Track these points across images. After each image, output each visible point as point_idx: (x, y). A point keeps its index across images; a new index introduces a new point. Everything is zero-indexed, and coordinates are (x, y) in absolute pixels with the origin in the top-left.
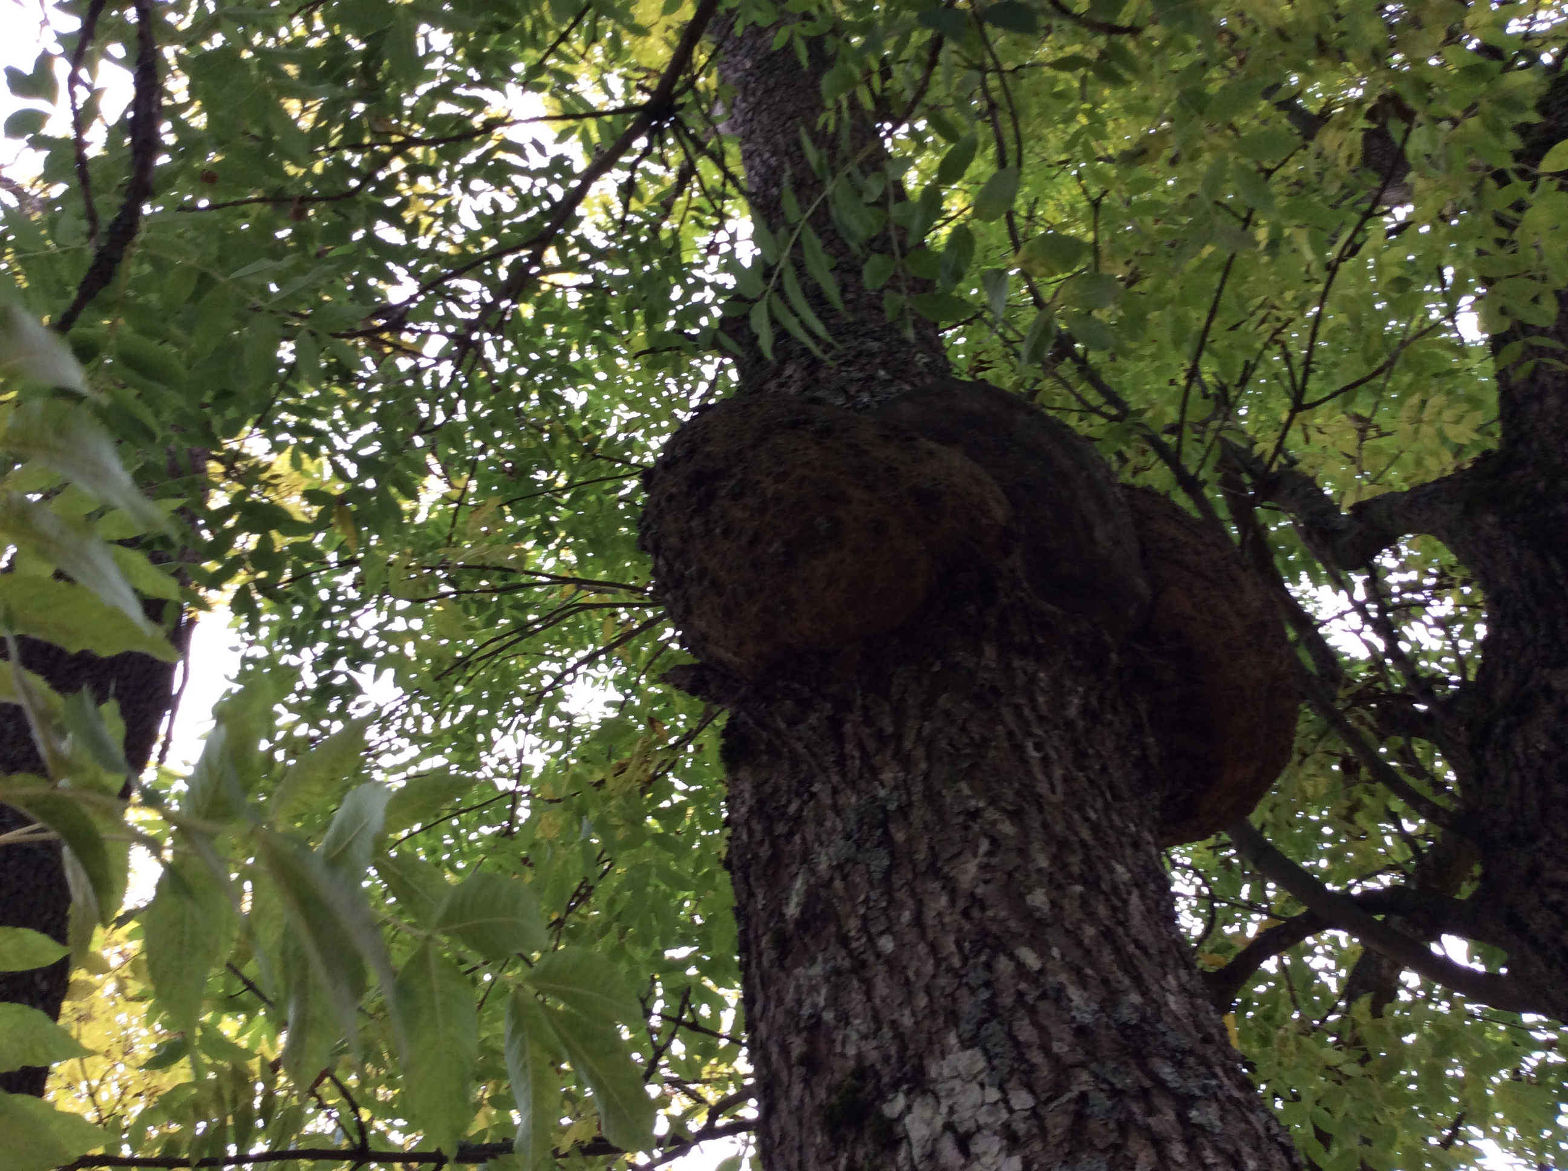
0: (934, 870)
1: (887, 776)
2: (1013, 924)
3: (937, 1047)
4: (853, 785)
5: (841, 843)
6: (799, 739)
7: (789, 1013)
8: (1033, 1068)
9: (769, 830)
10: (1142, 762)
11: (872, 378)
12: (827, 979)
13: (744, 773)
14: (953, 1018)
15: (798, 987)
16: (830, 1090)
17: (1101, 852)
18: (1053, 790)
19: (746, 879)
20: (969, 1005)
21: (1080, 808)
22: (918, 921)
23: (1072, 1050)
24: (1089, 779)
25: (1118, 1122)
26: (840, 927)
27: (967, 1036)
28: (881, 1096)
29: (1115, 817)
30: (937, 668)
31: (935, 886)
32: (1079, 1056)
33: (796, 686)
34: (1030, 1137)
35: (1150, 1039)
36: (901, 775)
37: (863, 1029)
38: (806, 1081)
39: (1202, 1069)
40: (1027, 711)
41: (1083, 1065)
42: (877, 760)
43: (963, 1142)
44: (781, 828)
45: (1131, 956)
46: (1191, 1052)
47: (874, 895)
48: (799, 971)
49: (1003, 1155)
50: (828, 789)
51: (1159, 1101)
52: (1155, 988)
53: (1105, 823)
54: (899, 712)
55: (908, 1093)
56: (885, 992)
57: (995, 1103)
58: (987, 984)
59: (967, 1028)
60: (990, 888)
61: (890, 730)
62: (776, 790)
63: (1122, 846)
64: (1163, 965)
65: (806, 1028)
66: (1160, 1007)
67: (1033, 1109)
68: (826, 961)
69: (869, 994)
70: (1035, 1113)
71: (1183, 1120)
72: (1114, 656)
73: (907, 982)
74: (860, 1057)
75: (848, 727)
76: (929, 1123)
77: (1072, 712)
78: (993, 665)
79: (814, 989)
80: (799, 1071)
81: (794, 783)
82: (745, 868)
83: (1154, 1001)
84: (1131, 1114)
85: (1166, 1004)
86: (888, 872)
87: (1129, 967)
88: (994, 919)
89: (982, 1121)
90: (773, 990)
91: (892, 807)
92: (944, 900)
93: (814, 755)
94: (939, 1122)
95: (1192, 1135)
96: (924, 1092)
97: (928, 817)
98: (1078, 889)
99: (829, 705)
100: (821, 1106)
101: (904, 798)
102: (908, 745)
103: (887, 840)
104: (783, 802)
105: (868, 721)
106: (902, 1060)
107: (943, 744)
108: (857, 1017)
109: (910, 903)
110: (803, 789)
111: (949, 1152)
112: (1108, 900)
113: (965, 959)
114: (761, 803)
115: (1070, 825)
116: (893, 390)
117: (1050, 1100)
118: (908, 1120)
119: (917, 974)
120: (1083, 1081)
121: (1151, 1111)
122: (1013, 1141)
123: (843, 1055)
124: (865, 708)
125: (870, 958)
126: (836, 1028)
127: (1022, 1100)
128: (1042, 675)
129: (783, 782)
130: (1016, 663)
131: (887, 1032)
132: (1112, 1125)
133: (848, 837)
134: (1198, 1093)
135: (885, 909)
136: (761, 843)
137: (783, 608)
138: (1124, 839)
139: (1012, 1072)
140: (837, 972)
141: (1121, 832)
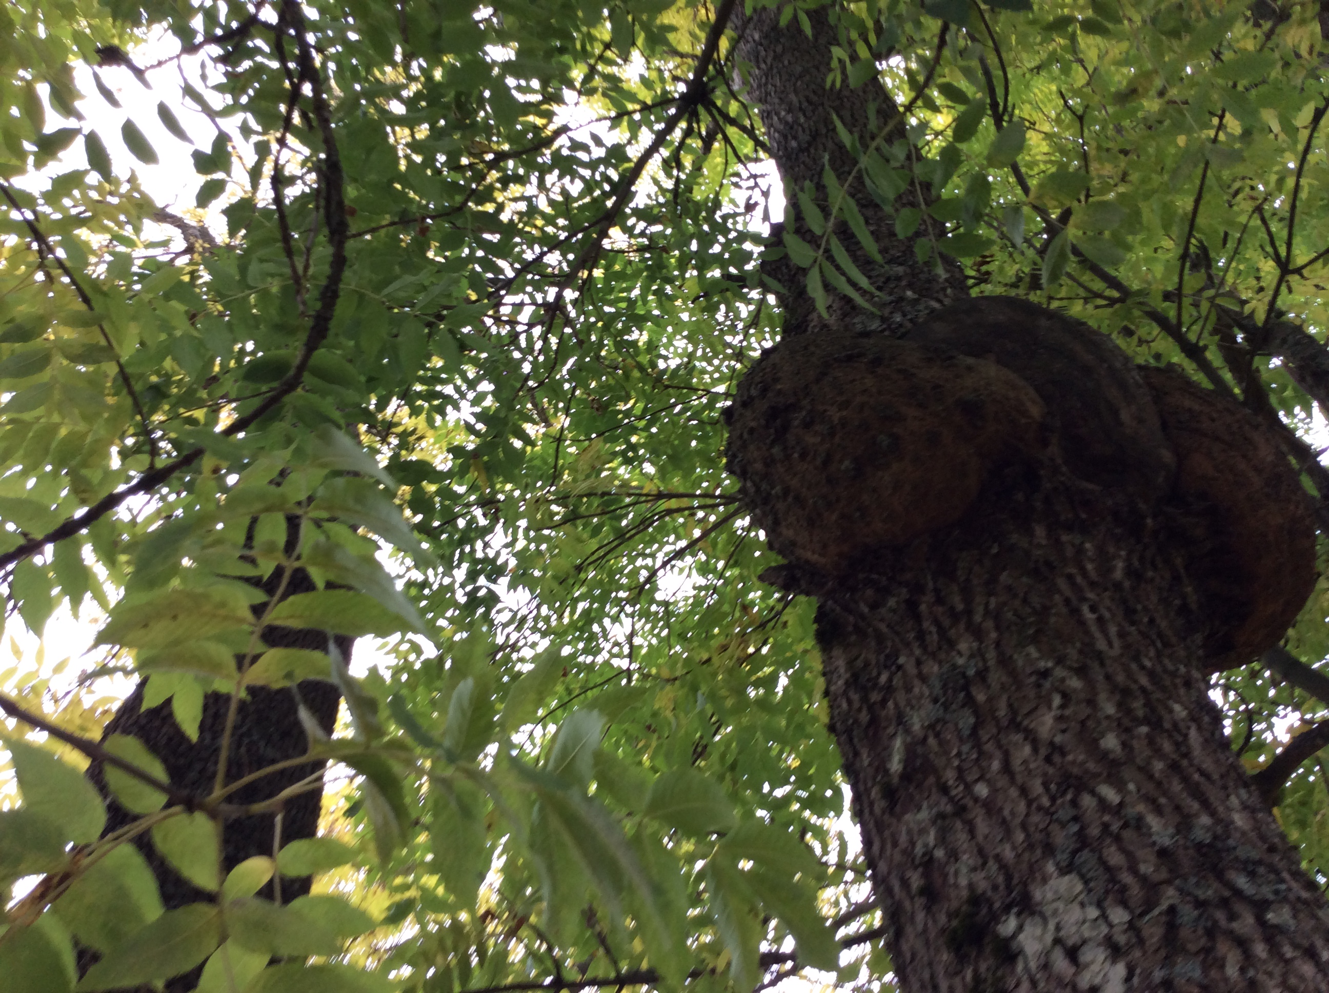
0: (1015, 725)
1: (963, 646)
2: (1091, 766)
3: (1038, 875)
4: (933, 655)
5: (931, 706)
6: (882, 620)
7: (904, 852)
8: (1124, 889)
9: (865, 699)
10: (1184, 610)
11: (902, 299)
12: (934, 822)
13: (837, 652)
14: (1049, 850)
15: (909, 832)
16: (950, 916)
17: (1158, 695)
18: (1110, 644)
19: (851, 740)
20: (1062, 838)
21: (1136, 658)
22: (1007, 768)
23: (1157, 870)
24: (1140, 632)
25: (1206, 928)
26: (939, 778)
27: (1063, 864)
28: (995, 918)
29: (1166, 661)
30: (995, 550)
31: (1018, 737)
32: (1164, 875)
33: (875, 576)
34: (1130, 947)
35: (1224, 855)
36: (975, 645)
37: (971, 862)
38: (928, 909)
39: (1272, 877)
40: (1079, 579)
41: (1169, 882)
42: (952, 633)
43: (1073, 954)
44: (875, 697)
45: (1198, 784)
46: (1259, 862)
47: (965, 748)
48: (908, 817)
49: (1107, 964)
50: (912, 661)
51: (1239, 907)
52: (1221, 809)
53: (1159, 669)
54: (967, 593)
55: (1019, 914)
56: (986, 831)
57: (1096, 919)
58: (1075, 819)
59: (1063, 857)
60: (1067, 736)
61: (960, 607)
62: (867, 664)
63: (1175, 686)
64: (1225, 788)
65: (920, 865)
66: (1228, 824)
67: (1130, 922)
68: (930, 807)
69: (972, 832)
70: (1131, 926)
71: (1261, 922)
72: (1149, 521)
73: (1004, 821)
74: (971, 886)
75: (923, 607)
76: (1041, 939)
77: (1118, 574)
78: (1044, 542)
79: (922, 831)
80: (920, 902)
81: (882, 657)
82: (849, 732)
83: (1221, 821)
84: (1215, 922)
85: (1232, 822)
86: (975, 730)
87: (1197, 793)
88: (1074, 762)
89: (1087, 934)
90: (887, 833)
91: (971, 672)
92: (1027, 750)
93: (897, 633)
94: (1049, 938)
95: (1271, 934)
96: (1032, 913)
97: (1004, 679)
98: (1144, 729)
99: (904, 590)
100: (943, 931)
101: (980, 664)
102: (978, 618)
103: (970, 701)
104: (874, 673)
105: (940, 601)
106: (1009, 888)
107: (1009, 615)
108: (965, 853)
109: (998, 754)
110: (890, 662)
111: (1061, 963)
112: (1170, 736)
113: (1053, 799)
114: (855, 676)
115: (1130, 676)
116: (921, 307)
117: (1142, 915)
118: (1021, 937)
119: (1012, 813)
120: (1170, 897)
121: (1232, 917)
122: (1115, 951)
123: (956, 886)
124: (937, 591)
125: (968, 802)
126: (947, 863)
127: (1119, 916)
128: (1088, 545)
129: (873, 659)
130: (1065, 538)
131: (993, 866)
132: (1200, 932)
133: (935, 701)
134: (1271, 897)
135: (977, 760)
136: (860, 710)
137: (858, 514)
138: (1178, 681)
139: (1107, 892)
140: (942, 816)
141: (1174, 674)
